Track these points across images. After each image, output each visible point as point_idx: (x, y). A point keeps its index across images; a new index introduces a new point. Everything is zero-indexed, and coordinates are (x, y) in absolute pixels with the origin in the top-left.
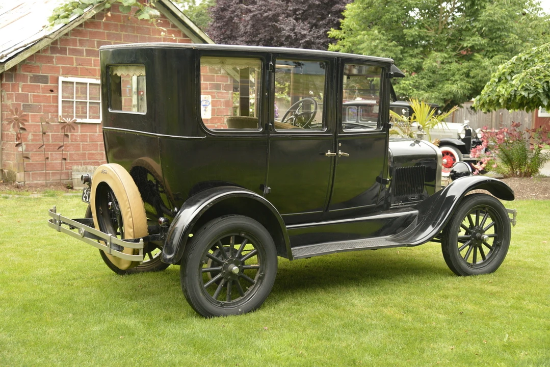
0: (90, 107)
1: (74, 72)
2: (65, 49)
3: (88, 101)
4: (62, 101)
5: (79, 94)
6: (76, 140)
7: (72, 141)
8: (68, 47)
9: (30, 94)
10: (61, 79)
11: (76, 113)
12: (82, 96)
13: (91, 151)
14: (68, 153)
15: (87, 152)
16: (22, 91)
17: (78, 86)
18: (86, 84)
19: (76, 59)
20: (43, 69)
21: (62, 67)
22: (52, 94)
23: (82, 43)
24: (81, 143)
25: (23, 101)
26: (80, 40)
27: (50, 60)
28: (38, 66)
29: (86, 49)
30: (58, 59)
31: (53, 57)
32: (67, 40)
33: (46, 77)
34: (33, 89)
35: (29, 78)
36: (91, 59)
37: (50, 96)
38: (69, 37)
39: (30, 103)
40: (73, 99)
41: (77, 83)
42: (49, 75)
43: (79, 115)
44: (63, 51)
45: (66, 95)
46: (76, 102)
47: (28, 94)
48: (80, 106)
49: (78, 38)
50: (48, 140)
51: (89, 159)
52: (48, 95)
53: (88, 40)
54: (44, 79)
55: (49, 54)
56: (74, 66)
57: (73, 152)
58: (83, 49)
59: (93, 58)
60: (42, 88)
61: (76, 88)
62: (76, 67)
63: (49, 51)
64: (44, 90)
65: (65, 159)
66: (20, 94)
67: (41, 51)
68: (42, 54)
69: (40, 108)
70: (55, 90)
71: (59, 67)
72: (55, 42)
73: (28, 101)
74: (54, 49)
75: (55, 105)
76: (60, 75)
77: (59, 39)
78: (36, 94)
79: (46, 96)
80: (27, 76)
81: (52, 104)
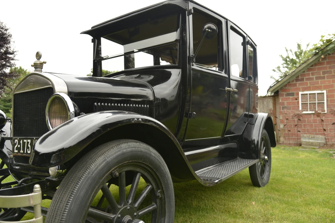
0: (318, 105)
1: (309, 89)
2: (303, 79)
3: (309, 102)
4: (302, 104)
5: (312, 99)
6: (310, 122)
7: (308, 123)
8: (305, 78)
9: (285, 102)
10: (300, 93)
11: (310, 108)
12: (313, 100)
13: (320, 127)
14: (306, 128)
15: (317, 128)
16: (282, 101)
17: (310, 95)
18: (315, 94)
19: (310, 83)
20: (292, 90)
21: (302, 88)
22: (296, 101)
23: (313, 74)
24: (313, 124)
25: (282, 105)
26: (312, 73)
27: (295, 85)
28: (289, 89)
29: (316, 77)
30: (299, 84)
31: (297, 84)
32: (304, 74)
33: (293, 93)
34: (286, 99)
35: (285, 95)
36: (319, 81)
37: (295, 102)
38: (306, 73)
39: (285, 106)
40: (308, 102)
41: (310, 94)
42: (295, 92)
43: (311, 109)
44: (302, 80)
45: (303, 100)
46: (310, 103)
47: (284, 102)
48: (312, 105)
49: (310, 72)
50: (295, 122)
51: (319, 132)
52: (294, 101)
53: (316, 72)
54: (292, 94)
55: (295, 82)
56: (309, 86)
57: (309, 128)
58: (314, 77)
59: (320, 80)
61: (309, 96)
62: (310, 87)
63: (295, 81)
64: (292, 99)
65: (299, 131)
66: (280, 102)
67: (291, 82)
68: (291, 83)
69: (290, 108)
70: (297, 98)
71: (300, 88)
72: (298, 77)
73: (284, 105)
74: (297, 80)
75: (298, 105)
76: (300, 91)
77: (300, 75)
78: (288, 101)
79: (293, 102)
80: (284, 94)
81: (297, 105)
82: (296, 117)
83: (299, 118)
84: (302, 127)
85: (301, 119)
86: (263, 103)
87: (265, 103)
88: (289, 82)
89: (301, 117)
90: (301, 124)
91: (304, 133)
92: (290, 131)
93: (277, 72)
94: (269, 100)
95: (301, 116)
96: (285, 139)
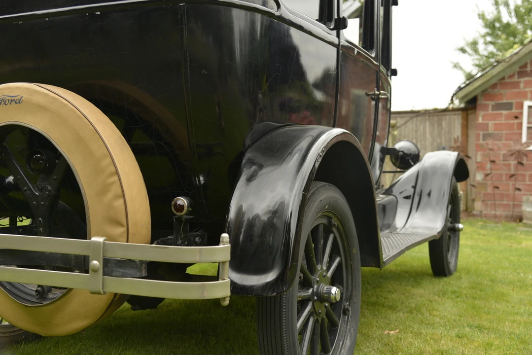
4: (528, 128)
9: (490, 123)
10: (527, 104)
16: (483, 120)
20: (507, 96)
22: (516, 121)
25: (482, 131)
27: (516, 85)
28: (501, 94)
30: (526, 83)
31: (520, 82)
33: (511, 104)
34: (493, 117)
35: (490, 107)
37: (513, 124)
39: (490, 132)
42: (514, 101)
47: (488, 124)
50: (510, 170)
52: (511, 122)
54: (508, 106)
55: (516, 79)
60: (506, 115)
63: (516, 77)
64: (507, 117)
65: (519, 190)
66: (480, 124)
67: (506, 78)
68: (507, 80)
69: (502, 137)
70: (519, 116)
71: (527, 92)
72: (525, 66)
73: (487, 130)
74: (522, 73)
75: (519, 131)
76: (526, 99)
77: (529, 61)
78: (497, 122)
79: (509, 124)
80: (488, 105)
81: (516, 131)
82: (514, 157)
83: (520, 160)
84: (525, 181)
85: (525, 162)
86: (440, 125)
87: (444, 124)
88: (503, 78)
89: (525, 158)
90: (524, 173)
91: (528, 193)
92: (497, 188)
93: (469, 54)
94: (455, 117)
95: (526, 155)
96: (486, 205)
